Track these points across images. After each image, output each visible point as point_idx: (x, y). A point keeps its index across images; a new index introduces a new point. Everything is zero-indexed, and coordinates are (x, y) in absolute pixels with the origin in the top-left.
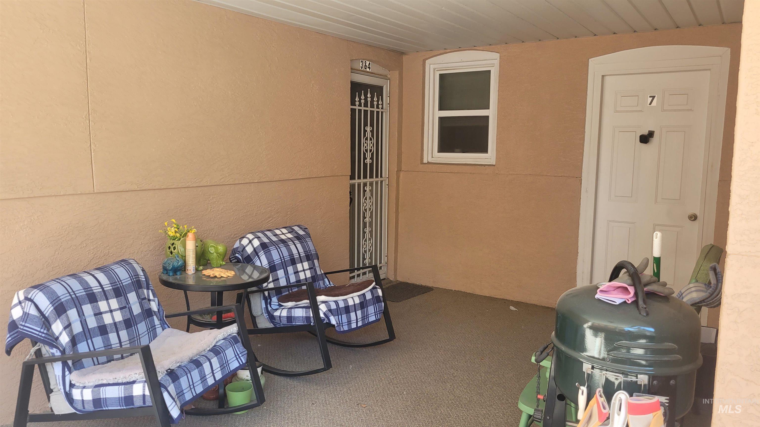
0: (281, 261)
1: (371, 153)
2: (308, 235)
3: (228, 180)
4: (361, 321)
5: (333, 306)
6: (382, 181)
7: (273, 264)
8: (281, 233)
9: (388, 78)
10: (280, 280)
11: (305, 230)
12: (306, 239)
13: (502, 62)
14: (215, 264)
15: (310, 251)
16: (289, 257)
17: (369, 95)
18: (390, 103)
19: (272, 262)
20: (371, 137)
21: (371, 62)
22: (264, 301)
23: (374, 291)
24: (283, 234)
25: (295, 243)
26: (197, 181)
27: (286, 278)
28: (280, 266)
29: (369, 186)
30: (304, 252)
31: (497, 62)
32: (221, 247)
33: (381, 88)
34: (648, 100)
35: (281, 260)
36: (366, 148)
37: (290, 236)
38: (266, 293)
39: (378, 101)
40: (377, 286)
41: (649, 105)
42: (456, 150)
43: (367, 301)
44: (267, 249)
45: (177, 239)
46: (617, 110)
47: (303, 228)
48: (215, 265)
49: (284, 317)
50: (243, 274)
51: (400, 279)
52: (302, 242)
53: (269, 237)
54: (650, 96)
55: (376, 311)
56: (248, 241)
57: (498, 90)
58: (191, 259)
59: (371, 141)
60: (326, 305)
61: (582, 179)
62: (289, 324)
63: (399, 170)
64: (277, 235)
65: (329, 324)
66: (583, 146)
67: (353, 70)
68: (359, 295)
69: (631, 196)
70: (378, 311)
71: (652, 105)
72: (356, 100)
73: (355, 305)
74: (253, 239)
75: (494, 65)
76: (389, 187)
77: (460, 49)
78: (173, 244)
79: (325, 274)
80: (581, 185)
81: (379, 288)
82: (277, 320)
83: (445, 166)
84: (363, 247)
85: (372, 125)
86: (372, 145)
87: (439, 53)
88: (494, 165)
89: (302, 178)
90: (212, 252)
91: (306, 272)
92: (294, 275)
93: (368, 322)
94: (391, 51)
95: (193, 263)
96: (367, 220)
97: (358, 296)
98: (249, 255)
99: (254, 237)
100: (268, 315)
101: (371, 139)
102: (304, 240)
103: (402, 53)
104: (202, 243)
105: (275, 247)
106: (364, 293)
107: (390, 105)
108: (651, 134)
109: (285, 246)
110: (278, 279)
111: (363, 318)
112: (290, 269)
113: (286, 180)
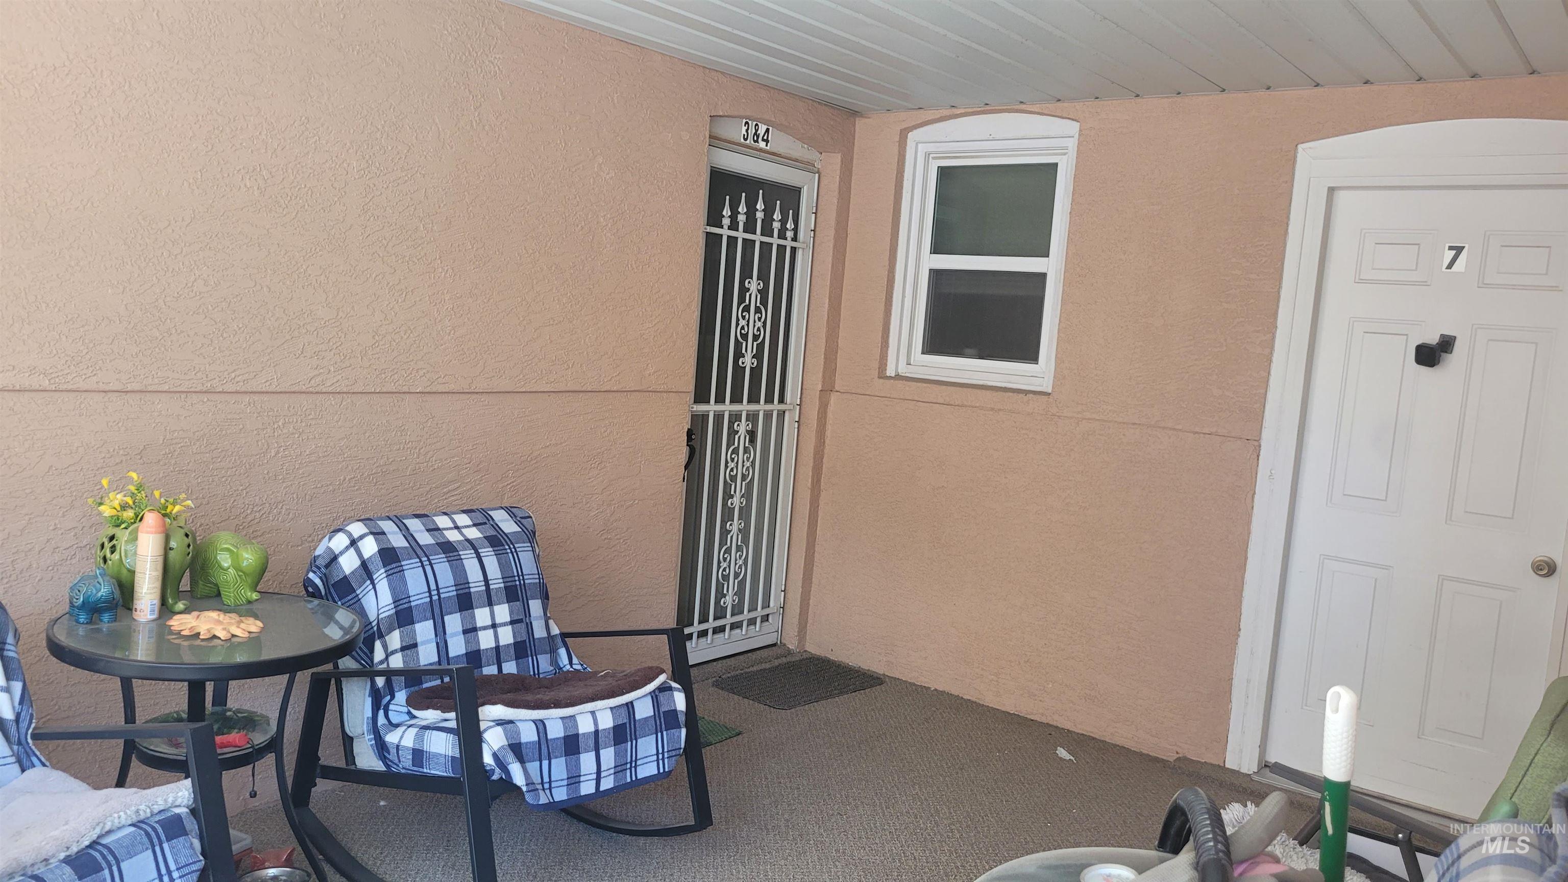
0: (428, 599)
1: (755, 343)
2: (530, 535)
3: (335, 380)
4: (612, 776)
5: (528, 735)
6: (784, 412)
7: (405, 606)
8: (452, 525)
9: (816, 170)
10: (421, 649)
11: (523, 521)
12: (516, 545)
13: (1085, 143)
14: (230, 596)
15: (523, 575)
16: (454, 588)
17: (760, 206)
18: (817, 229)
19: (405, 601)
20: (758, 304)
21: (771, 128)
22: (370, 699)
23: (662, 697)
24: (457, 528)
25: (482, 555)
26: (238, 379)
27: (437, 644)
28: (425, 611)
29: (747, 421)
30: (503, 578)
31: (1072, 144)
32: (247, 553)
33: (797, 191)
34: (1445, 256)
35: (431, 596)
36: (743, 331)
37: (474, 533)
38: (380, 681)
39: (784, 222)
40: (674, 685)
41: (1447, 268)
42: (968, 351)
43: (637, 723)
44: (394, 565)
45: (123, 526)
46: (1361, 278)
47: (519, 514)
48: (230, 600)
49: (407, 748)
50: (329, 623)
51: (813, 648)
52: (504, 551)
53: (412, 535)
54: (1449, 247)
55: (660, 751)
56: (346, 541)
57: (1070, 212)
58: (147, 581)
59: (758, 315)
60: (505, 730)
61: (1262, 444)
62: (415, 769)
63: (828, 389)
64: (438, 529)
65: (507, 784)
66: (1270, 361)
67: (715, 141)
68: (613, 706)
69: (1384, 499)
70: (666, 750)
71: (1455, 268)
72: (724, 213)
73: (597, 732)
74: (362, 537)
75: (1066, 151)
76: (802, 428)
77: (988, 108)
78: (112, 538)
79: (564, 635)
80: (1258, 459)
81: (678, 690)
82: (392, 756)
83: (934, 386)
84: (719, 567)
85: (763, 276)
86: (759, 324)
87: (939, 116)
88: (1050, 394)
89: (552, 390)
90: (226, 565)
91: (500, 630)
92: (462, 636)
93: (634, 779)
94: (825, 105)
95: (151, 593)
96: (736, 501)
97: (611, 708)
98: (345, 577)
99: (366, 531)
100: (375, 739)
101: (758, 310)
102: (510, 548)
103: (854, 114)
104: (187, 541)
105: (418, 560)
106: (632, 703)
107: (817, 233)
108: (1446, 344)
109: (450, 559)
110: (415, 645)
111: (619, 769)
112: (454, 622)
113: (500, 392)
